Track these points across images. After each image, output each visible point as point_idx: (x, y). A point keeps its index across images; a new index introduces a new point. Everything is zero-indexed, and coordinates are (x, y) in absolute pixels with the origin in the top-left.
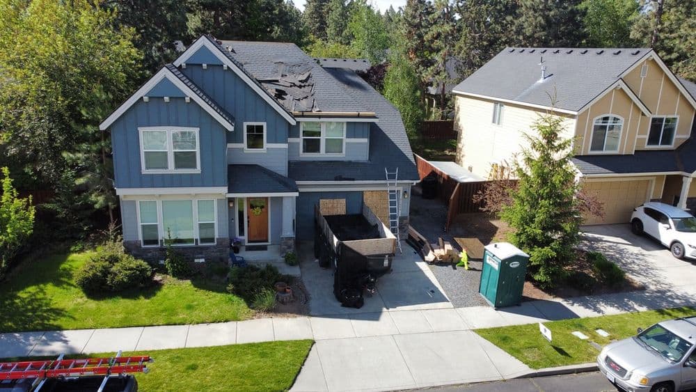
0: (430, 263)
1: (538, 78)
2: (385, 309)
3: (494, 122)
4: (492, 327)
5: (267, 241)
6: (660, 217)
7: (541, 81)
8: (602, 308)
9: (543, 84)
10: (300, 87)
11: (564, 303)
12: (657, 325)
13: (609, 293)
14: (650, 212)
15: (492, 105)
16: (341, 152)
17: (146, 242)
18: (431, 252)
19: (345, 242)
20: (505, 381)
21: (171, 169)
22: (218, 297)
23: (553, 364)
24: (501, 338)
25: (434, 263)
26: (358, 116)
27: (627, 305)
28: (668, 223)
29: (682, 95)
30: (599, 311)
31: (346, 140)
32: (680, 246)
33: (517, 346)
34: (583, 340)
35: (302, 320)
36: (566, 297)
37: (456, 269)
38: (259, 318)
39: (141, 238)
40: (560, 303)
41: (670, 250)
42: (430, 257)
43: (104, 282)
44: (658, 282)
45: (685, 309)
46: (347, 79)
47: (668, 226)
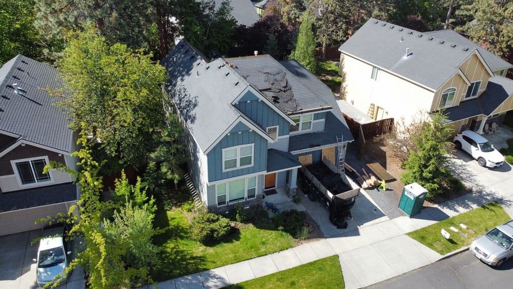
0: (365, 189)
1: (403, 55)
2: (359, 227)
3: (372, 78)
4: (414, 230)
5: (274, 187)
6: (471, 142)
7: (405, 58)
8: (458, 209)
9: (406, 61)
10: (285, 91)
11: (439, 208)
12: (496, 228)
13: (457, 197)
14: (465, 138)
15: (372, 67)
16: (310, 128)
17: (219, 204)
18: (364, 182)
19: (337, 195)
20: (432, 264)
21: (238, 167)
22: (274, 233)
23: (449, 250)
24: (421, 236)
25: (368, 188)
26: (323, 109)
27: (467, 204)
28: (477, 147)
29: (486, 69)
30: (457, 211)
31: (313, 122)
32: (483, 159)
33: (430, 242)
34: (457, 233)
35: (322, 242)
36: (439, 203)
37: (379, 191)
38: (302, 244)
39: (217, 203)
40: (437, 208)
41: (477, 161)
42: (365, 185)
43: (212, 236)
44: (477, 185)
45: (494, 203)
46: (296, 71)
47: (477, 149)
